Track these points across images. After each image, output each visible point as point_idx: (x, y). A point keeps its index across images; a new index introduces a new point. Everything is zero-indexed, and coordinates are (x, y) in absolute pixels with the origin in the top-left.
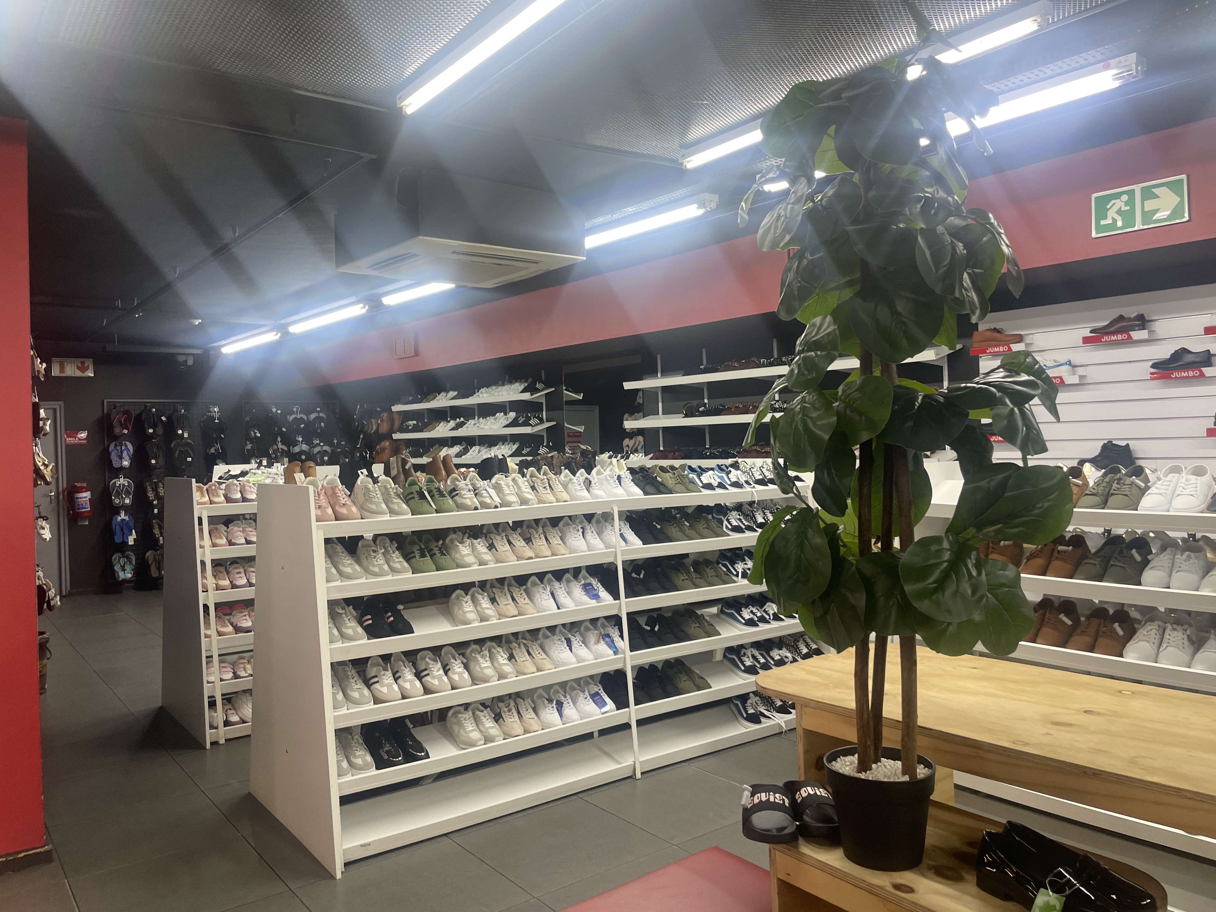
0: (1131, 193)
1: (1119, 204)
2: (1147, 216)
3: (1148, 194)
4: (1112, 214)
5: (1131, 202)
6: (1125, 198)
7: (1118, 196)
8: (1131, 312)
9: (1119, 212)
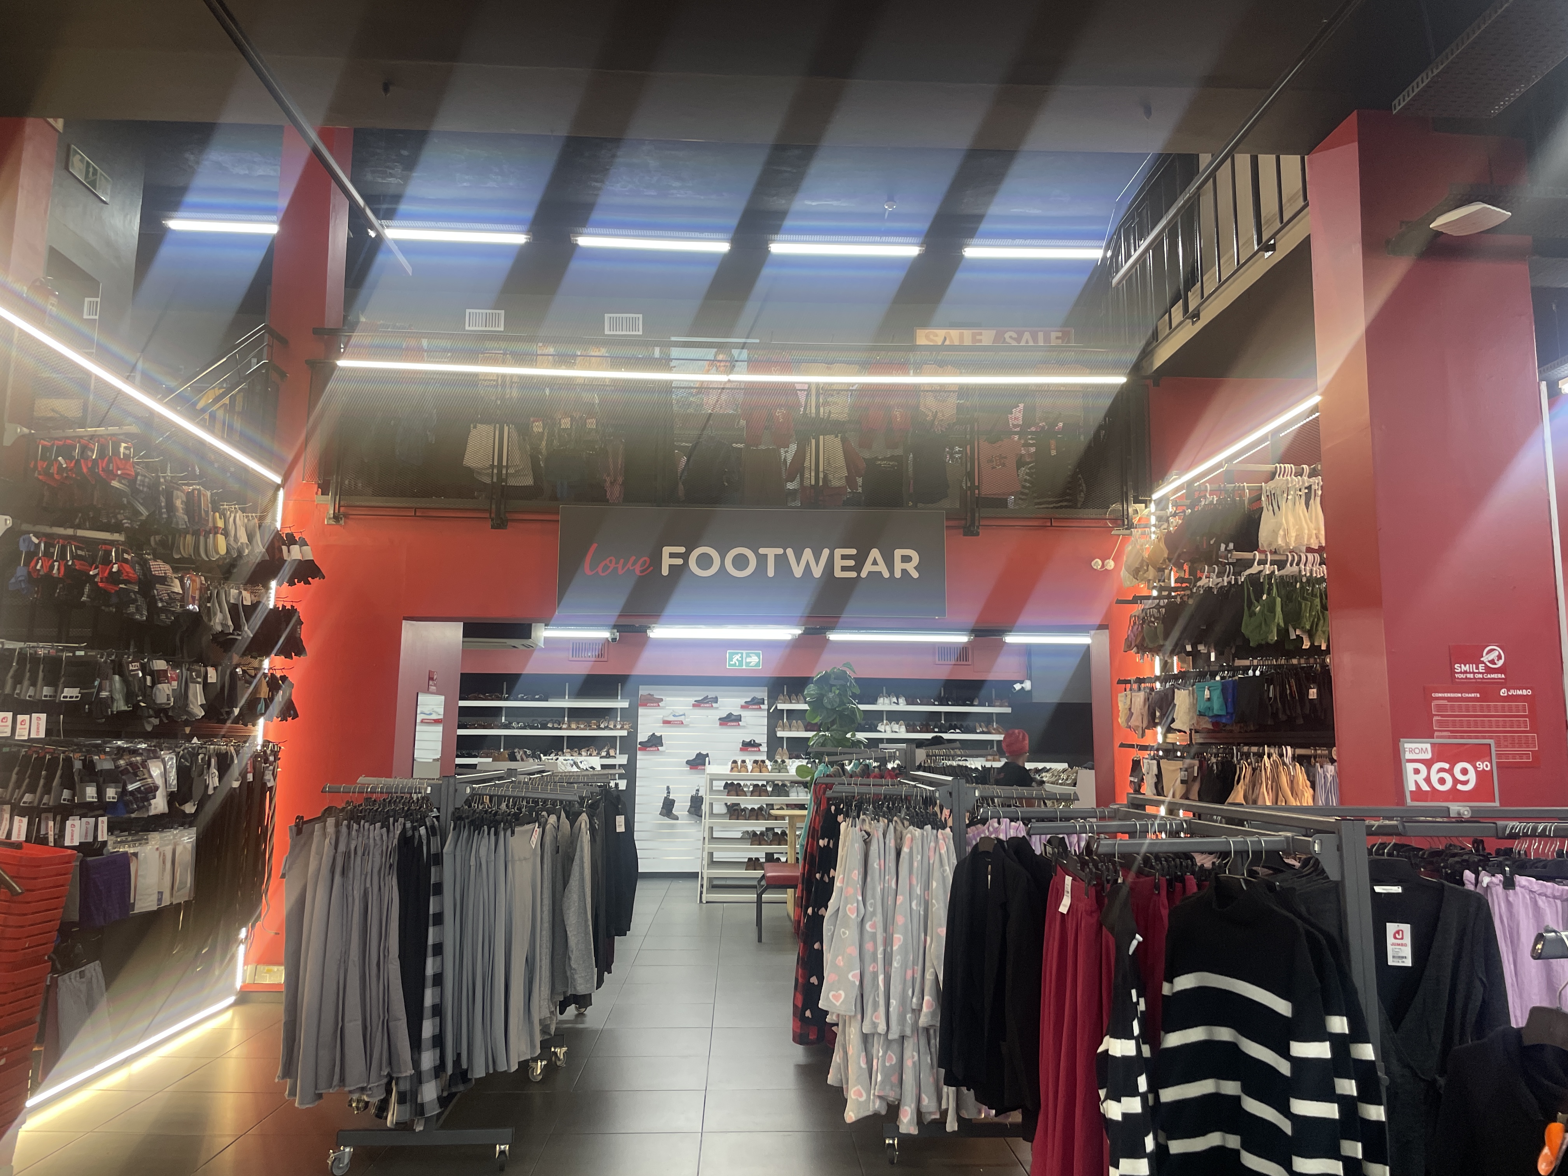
0: (742, 654)
1: (738, 657)
2: (748, 664)
3: (748, 656)
4: (734, 660)
5: (742, 657)
6: (740, 655)
7: (737, 654)
8: (711, 695)
9: (737, 660)
